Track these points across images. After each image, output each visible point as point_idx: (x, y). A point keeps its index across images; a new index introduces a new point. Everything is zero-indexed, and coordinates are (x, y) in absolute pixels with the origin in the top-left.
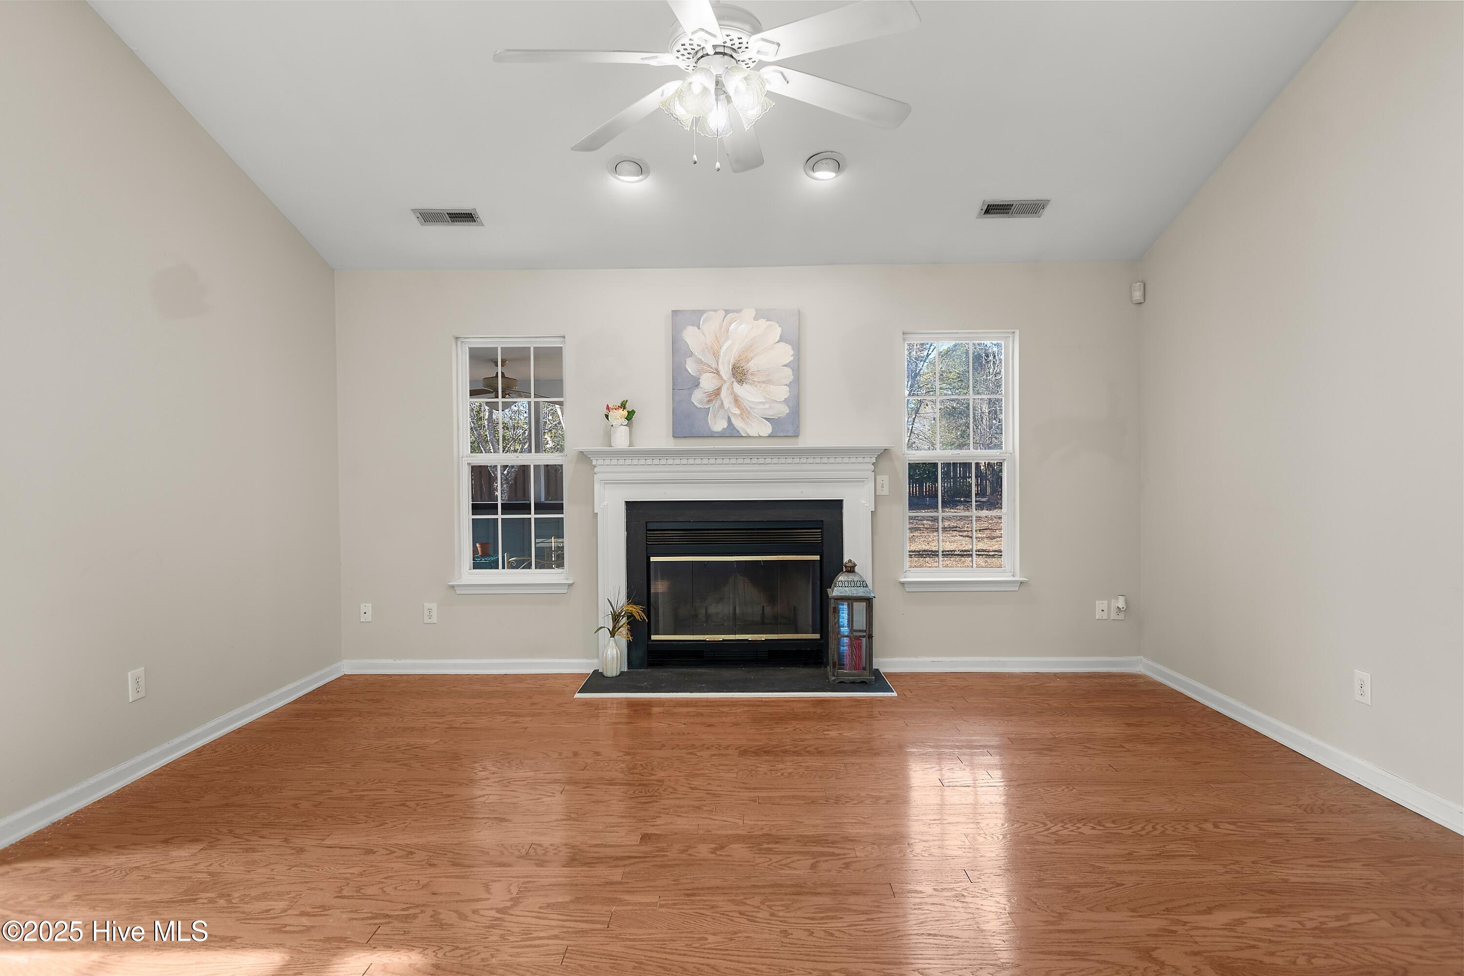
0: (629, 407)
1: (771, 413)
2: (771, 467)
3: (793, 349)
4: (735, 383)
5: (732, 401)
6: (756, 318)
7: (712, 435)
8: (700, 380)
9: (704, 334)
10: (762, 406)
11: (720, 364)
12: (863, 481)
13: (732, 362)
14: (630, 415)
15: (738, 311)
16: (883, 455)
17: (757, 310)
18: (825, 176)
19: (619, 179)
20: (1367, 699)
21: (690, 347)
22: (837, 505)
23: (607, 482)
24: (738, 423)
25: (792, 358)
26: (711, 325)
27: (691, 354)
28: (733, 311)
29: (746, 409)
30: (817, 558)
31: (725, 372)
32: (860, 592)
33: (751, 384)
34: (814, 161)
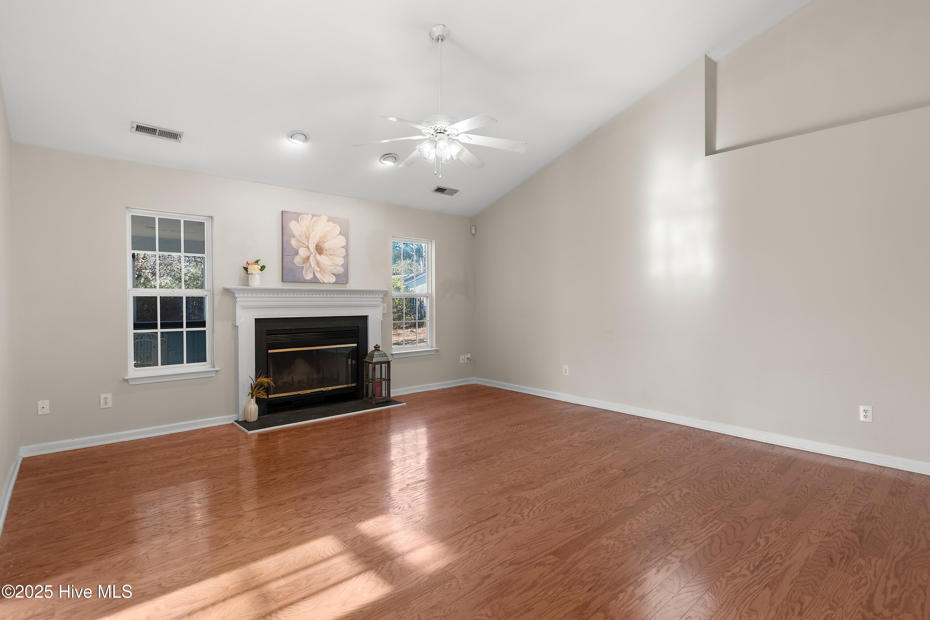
0: (261, 263)
1: (335, 271)
2: (337, 299)
3: (346, 239)
4: (317, 254)
5: (316, 263)
6: (328, 221)
7: (305, 282)
8: (299, 251)
9: (301, 226)
10: (331, 267)
11: (309, 243)
12: (377, 306)
13: (316, 243)
14: (263, 268)
15: (319, 216)
16: (385, 294)
17: (328, 217)
18: (389, 164)
19: (291, 142)
20: (567, 374)
21: (293, 232)
22: (365, 318)
23: (244, 308)
24: (318, 276)
25: (345, 244)
26: (305, 222)
27: (294, 236)
28: (316, 216)
29: (323, 269)
30: (356, 345)
31: (312, 248)
32: (384, 359)
33: (325, 255)
34: (386, 156)
